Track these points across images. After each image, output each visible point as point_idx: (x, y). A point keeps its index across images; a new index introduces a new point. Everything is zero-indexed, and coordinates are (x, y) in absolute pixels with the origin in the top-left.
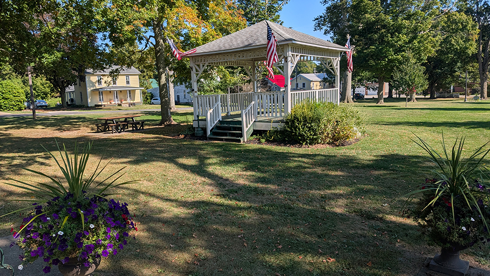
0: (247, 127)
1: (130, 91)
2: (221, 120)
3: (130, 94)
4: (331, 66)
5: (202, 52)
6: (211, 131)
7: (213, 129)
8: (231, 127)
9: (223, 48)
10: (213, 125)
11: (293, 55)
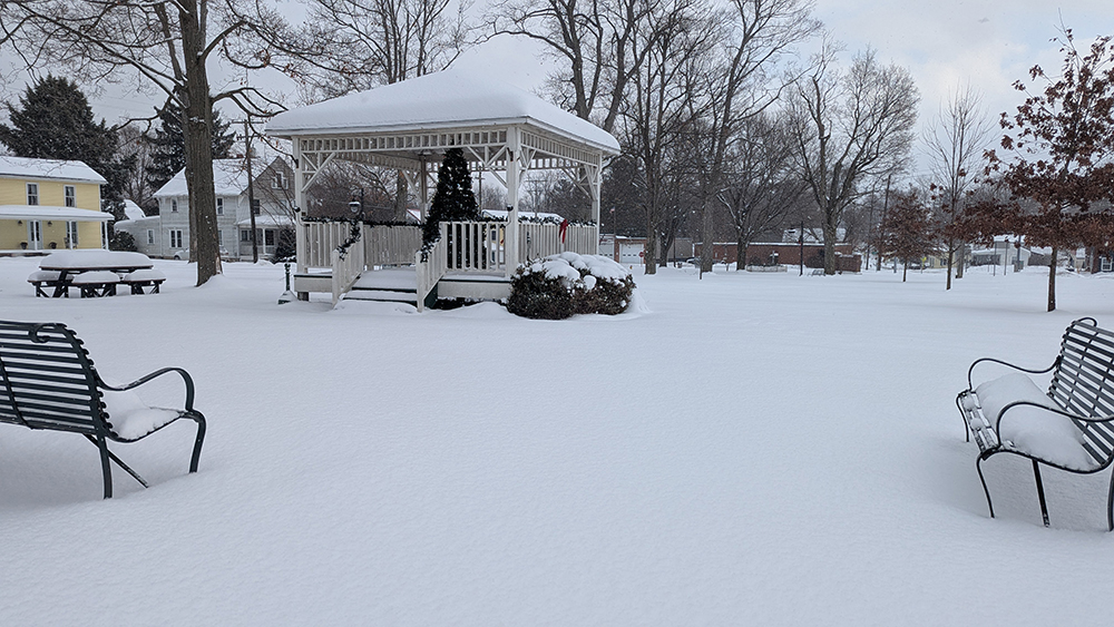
0: (426, 289)
1: (74, 224)
3: (74, 230)
4: (586, 180)
10: (347, 286)
11: (523, 148)
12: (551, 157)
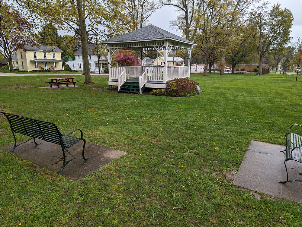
0: (142, 85)
2: (126, 81)
7: (121, 86)
8: (132, 86)
11: (168, 46)
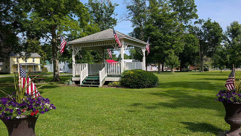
0: (102, 79)
1: (34, 66)
2: (88, 76)
4: (141, 51)
5: (78, 42)
6: (82, 82)
7: (83, 81)
8: (93, 80)
9: (90, 40)
10: (84, 79)
11: (125, 44)
12: (133, 46)
